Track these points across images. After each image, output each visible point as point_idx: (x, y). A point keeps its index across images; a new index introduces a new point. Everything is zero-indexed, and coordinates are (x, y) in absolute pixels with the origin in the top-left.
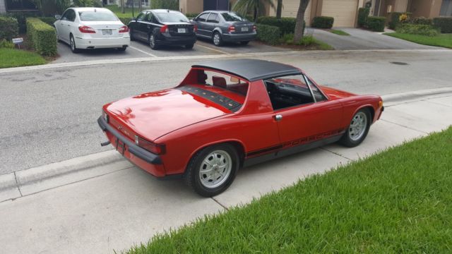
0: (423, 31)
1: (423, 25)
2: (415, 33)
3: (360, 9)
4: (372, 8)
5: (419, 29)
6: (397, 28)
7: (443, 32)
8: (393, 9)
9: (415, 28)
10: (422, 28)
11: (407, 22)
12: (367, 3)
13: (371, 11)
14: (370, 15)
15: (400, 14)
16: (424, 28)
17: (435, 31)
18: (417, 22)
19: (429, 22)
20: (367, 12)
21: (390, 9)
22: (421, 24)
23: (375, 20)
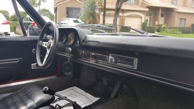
0: (174, 32)
1: (174, 30)
2: (170, 33)
3: (143, 23)
4: (148, 23)
5: (172, 31)
6: (161, 31)
7: (183, 33)
8: (158, 23)
9: (171, 30)
10: (173, 31)
11: (166, 28)
12: (146, 21)
13: (148, 24)
14: (148, 26)
15: (162, 25)
16: (174, 31)
17: (180, 32)
18: (171, 28)
19: (176, 28)
20: (146, 24)
21: (156, 23)
22: (173, 29)
23: (151, 28)
